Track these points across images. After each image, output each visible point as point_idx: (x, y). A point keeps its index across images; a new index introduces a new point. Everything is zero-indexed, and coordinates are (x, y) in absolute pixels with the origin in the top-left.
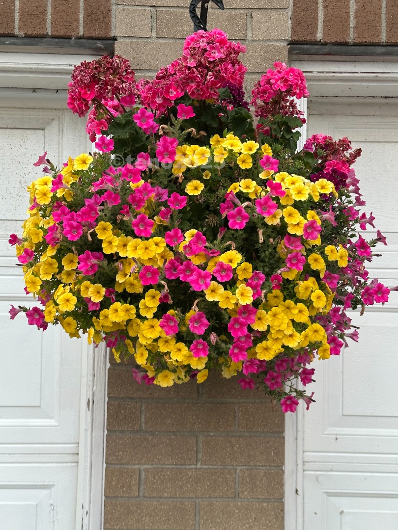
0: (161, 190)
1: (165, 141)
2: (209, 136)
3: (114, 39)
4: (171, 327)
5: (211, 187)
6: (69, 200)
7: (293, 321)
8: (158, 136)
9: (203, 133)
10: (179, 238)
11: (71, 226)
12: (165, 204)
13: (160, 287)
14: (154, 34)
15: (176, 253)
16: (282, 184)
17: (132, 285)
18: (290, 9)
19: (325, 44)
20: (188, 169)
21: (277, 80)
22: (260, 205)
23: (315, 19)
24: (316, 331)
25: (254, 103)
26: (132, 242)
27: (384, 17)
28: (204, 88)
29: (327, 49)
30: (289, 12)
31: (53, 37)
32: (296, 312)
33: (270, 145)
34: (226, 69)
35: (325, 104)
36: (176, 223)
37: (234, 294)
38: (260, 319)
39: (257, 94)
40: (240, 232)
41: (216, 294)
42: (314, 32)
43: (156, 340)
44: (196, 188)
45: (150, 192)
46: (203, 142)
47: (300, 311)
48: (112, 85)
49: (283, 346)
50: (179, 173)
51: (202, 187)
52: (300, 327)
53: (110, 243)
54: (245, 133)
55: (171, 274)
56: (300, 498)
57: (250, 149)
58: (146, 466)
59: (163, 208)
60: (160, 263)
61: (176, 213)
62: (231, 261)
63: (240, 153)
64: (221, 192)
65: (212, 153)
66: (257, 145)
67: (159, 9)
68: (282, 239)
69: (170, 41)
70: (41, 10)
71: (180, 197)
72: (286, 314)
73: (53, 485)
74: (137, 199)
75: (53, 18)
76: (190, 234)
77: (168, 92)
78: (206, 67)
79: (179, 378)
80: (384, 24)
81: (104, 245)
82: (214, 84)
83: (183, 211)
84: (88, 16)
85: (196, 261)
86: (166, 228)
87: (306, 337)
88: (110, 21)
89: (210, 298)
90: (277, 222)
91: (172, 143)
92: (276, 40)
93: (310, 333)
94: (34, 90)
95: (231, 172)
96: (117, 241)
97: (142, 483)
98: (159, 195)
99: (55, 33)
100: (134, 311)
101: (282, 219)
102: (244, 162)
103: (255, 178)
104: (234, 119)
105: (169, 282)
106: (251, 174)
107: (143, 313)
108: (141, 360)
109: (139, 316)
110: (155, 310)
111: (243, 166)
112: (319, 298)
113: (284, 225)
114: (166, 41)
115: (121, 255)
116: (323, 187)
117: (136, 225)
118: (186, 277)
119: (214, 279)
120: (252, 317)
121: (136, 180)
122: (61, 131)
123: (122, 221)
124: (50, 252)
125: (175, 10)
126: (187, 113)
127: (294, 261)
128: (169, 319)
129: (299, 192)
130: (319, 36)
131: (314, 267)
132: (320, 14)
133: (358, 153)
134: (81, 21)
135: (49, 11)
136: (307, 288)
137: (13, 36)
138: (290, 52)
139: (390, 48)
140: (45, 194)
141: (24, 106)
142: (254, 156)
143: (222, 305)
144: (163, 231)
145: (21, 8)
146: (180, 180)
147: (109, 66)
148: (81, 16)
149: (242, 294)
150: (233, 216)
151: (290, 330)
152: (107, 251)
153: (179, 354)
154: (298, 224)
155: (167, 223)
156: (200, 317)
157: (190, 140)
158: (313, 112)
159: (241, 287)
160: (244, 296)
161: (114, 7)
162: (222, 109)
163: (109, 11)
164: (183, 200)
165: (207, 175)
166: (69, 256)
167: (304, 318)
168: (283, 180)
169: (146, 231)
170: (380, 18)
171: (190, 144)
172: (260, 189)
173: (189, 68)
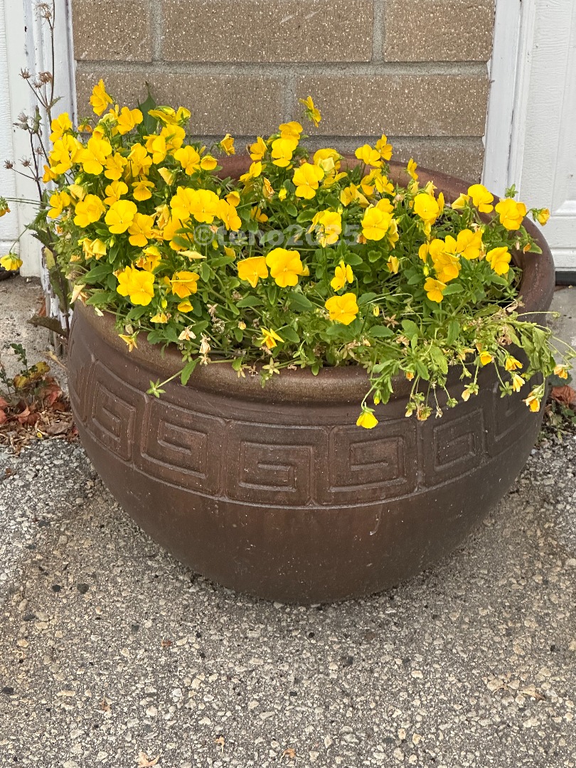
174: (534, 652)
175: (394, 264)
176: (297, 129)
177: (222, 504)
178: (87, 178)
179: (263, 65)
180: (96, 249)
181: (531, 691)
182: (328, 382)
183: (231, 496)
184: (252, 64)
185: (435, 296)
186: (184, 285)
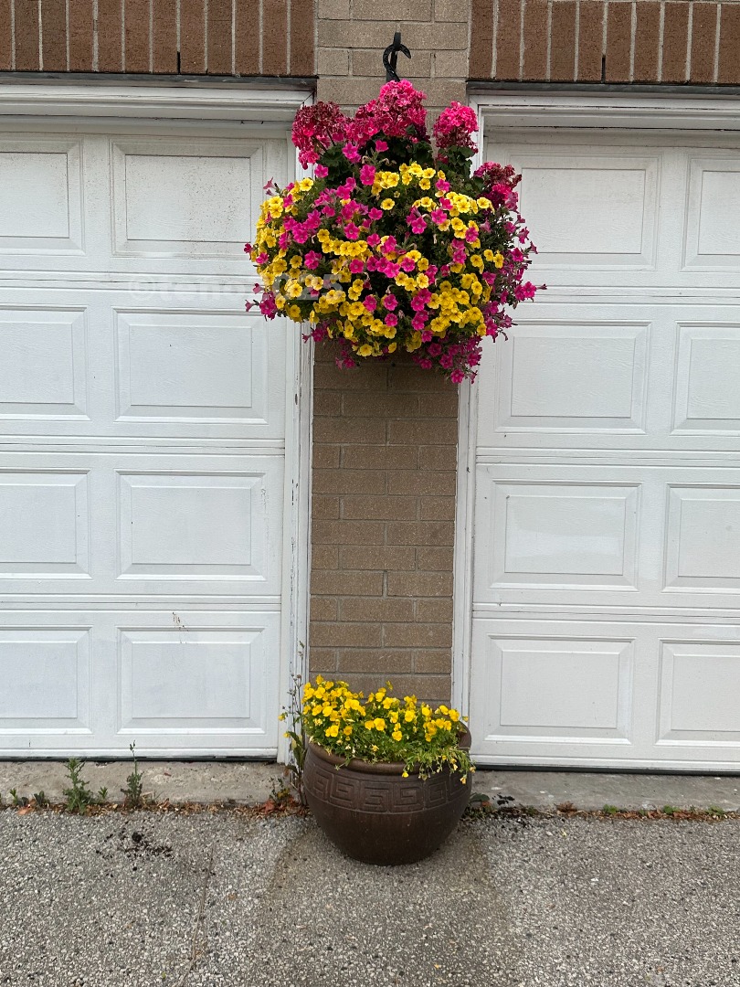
0: (363, 206)
1: (366, 168)
2: (399, 163)
3: (317, 77)
4: (371, 306)
5: (400, 204)
6: (294, 214)
7: (457, 303)
8: (361, 165)
9: (393, 162)
10: (376, 241)
11: (300, 233)
12: (367, 217)
13: (363, 277)
14: (351, 73)
15: (375, 252)
16: (451, 201)
17: (343, 276)
18: (469, 50)
19: (498, 81)
20: (383, 190)
21: (453, 118)
22: (435, 216)
23: (490, 59)
24: (475, 313)
25: (435, 135)
26: (343, 244)
27: (549, 57)
28: (395, 126)
29: (500, 85)
30: (467, 53)
31: (264, 76)
32: (460, 296)
33: (445, 172)
34: (412, 112)
35: (503, 133)
36: (375, 230)
37: (415, 279)
38: (434, 300)
39: (438, 127)
40: (421, 237)
41: (403, 281)
42: (489, 71)
43: (360, 317)
44: (389, 205)
45: (356, 207)
46: (394, 169)
47: (463, 297)
48: (327, 126)
49: (451, 322)
50: (376, 193)
51: (393, 204)
52: (463, 308)
53: (328, 245)
54: (426, 161)
55: (371, 268)
56: (471, 474)
57: (429, 175)
58: (345, 445)
59: (365, 220)
60: (363, 260)
61: (374, 223)
62: (414, 257)
63: (421, 178)
64: (407, 207)
65: (401, 177)
66: (434, 172)
67: (355, 50)
68: (451, 242)
69: (365, 78)
70: (254, 52)
71: (378, 211)
72: (453, 298)
73: (264, 474)
74: (347, 211)
75: (264, 59)
76: (384, 239)
77: (367, 130)
78: (396, 111)
79: (375, 351)
80: (549, 64)
81: (323, 247)
82: (402, 124)
83: (378, 222)
84: (294, 57)
85: (389, 258)
86: (367, 235)
87: (467, 315)
88: (313, 61)
89: (398, 284)
90: (447, 229)
91: (372, 170)
92: (456, 78)
93: (471, 314)
94: (242, 122)
95: (414, 191)
96: (332, 244)
97: (342, 457)
98: (362, 210)
99: (266, 73)
100: (345, 296)
101: (450, 226)
102: (424, 184)
103: (432, 196)
104: (418, 151)
105: (370, 273)
106: (429, 194)
107: (351, 297)
108: (348, 335)
109: (348, 299)
110: (360, 294)
111: (423, 188)
112: (477, 287)
113: (452, 231)
114: (360, 79)
115: (336, 254)
116: (483, 204)
117: (347, 231)
118: (382, 269)
119: (402, 270)
120: (428, 298)
121: (346, 198)
122: (264, 159)
123: (336, 229)
124: (281, 255)
125: (369, 50)
126: (382, 147)
127: (458, 258)
128: (370, 299)
129: (463, 207)
130: (493, 74)
131: (474, 265)
132: (494, 54)
133: (519, 178)
134: (288, 61)
135: (261, 52)
136: (468, 279)
137: (231, 75)
138: (468, 87)
139: (553, 85)
140: (276, 210)
141: (232, 136)
142: (431, 180)
143: (407, 289)
144: (364, 236)
145: (237, 51)
146: (377, 199)
147: (324, 110)
148: (288, 57)
149: (421, 281)
150: (416, 225)
151: (455, 310)
152: (325, 251)
153: (376, 327)
154: (462, 231)
155: (367, 230)
156: (392, 298)
157: (384, 168)
158: (491, 141)
159: (420, 275)
160: (423, 282)
161: (316, 49)
162: (409, 142)
163: (312, 52)
164: (380, 213)
165: (397, 195)
166: (295, 257)
167: (465, 302)
168: (452, 198)
169: (354, 235)
170: (546, 58)
171: (385, 171)
172: (435, 204)
173: (384, 112)
174: (469, 881)
175: (415, 729)
176: (385, 691)
177: (358, 813)
178: (317, 700)
179: (373, 673)
180: (319, 722)
181: (466, 891)
182: (393, 766)
183: (361, 809)
184: (369, 673)
185: (428, 740)
186: (348, 731)
